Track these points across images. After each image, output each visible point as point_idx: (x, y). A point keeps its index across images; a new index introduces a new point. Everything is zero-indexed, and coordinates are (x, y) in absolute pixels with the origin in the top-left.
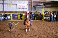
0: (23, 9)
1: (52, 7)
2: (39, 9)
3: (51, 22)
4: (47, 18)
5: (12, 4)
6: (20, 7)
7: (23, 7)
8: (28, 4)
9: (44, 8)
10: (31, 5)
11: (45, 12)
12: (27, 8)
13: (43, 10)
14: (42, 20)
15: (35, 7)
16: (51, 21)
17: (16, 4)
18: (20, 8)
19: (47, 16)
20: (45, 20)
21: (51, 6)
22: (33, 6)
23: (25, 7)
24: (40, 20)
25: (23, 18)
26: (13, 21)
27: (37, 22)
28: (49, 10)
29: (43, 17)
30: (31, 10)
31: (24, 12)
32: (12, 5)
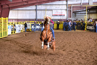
7: (60, 14)
8: (66, 10)
9: (87, 14)
13: (85, 17)
15: (76, 14)
16: (95, 31)
17: (52, 10)
18: (56, 15)
21: (95, 11)
22: (73, 12)
23: (63, 14)
24: (81, 30)
27: (78, 33)
28: (93, 17)
31: (61, 20)
32: (47, 12)
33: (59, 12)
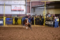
0: (20, 11)
2: (39, 11)
3: (54, 28)
4: (49, 23)
5: (5, 5)
6: (15, 9)
7: (19, 9)
8: (25, 5)
9: (45, 10)
10: (30, 6)
11: (47, 15)
12: (25, 10)
14: (43, 25)
15: (35, 9)
17: (11, 5)
18: (15, 11)
22: (32, 8)
23: (22, 9)
25: (20, 23)
26: (7, 26)
28: (52, 12)
29: (45, 21)
30: (30, 12)
31: (20, 15)
32: (5, 7)
33: (18, 7)
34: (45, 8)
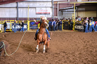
0: (45, 14)
1: (86, 11)
2: (67, 14)
4: (79, 27)
6: (40, 12)
7: (45, 12)
8: (52, 7)
9: (75, 12)
10: (57, 9)
11: (77, 18)
12: (51, 13)
13: (73, 16)
14: (72, 30)
15: (62, 12)
16: (84, 31)
17: (36, 8)
18: (40, 14)
19: (80, 25)
20: (76, 29)
21: (84, 9)
22: (59, 10)
23: (48, 12)
24: (69, 30)
27: (65, 33)
28: (82, 15)
29: (74, 25)
30: (57, 16)
32: (30, 9)
33: (44, 10)
34: (75, 10)
